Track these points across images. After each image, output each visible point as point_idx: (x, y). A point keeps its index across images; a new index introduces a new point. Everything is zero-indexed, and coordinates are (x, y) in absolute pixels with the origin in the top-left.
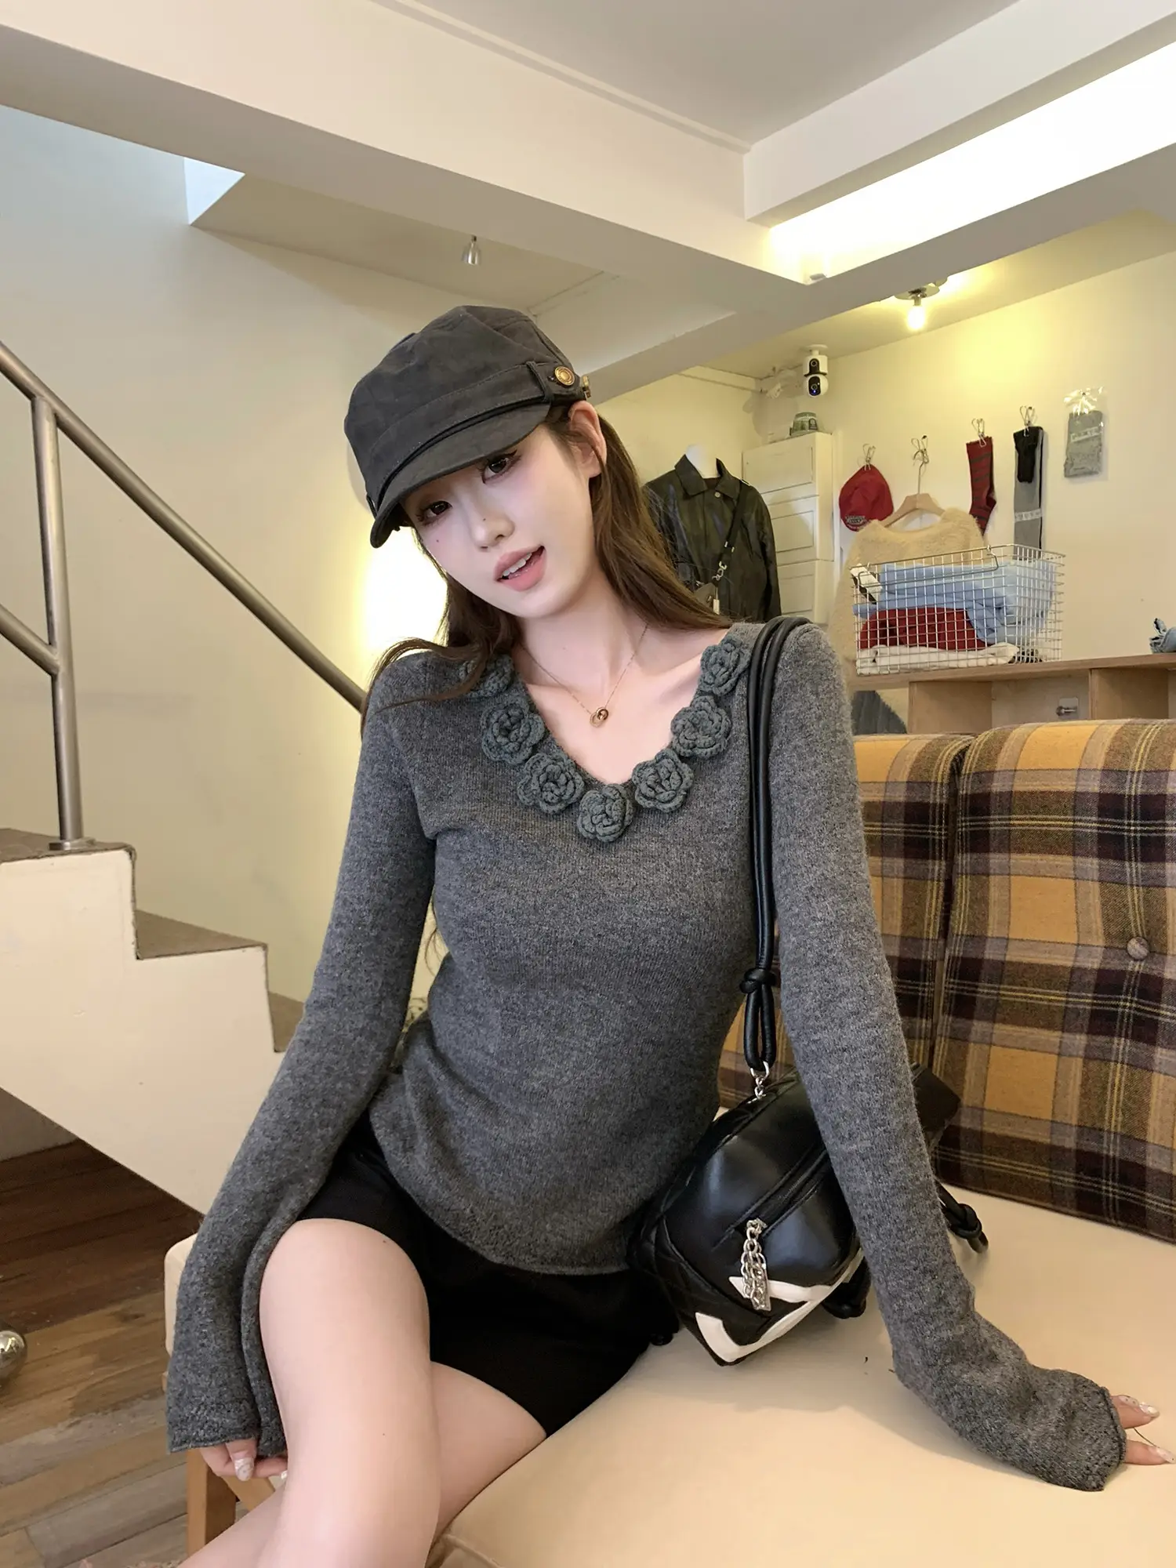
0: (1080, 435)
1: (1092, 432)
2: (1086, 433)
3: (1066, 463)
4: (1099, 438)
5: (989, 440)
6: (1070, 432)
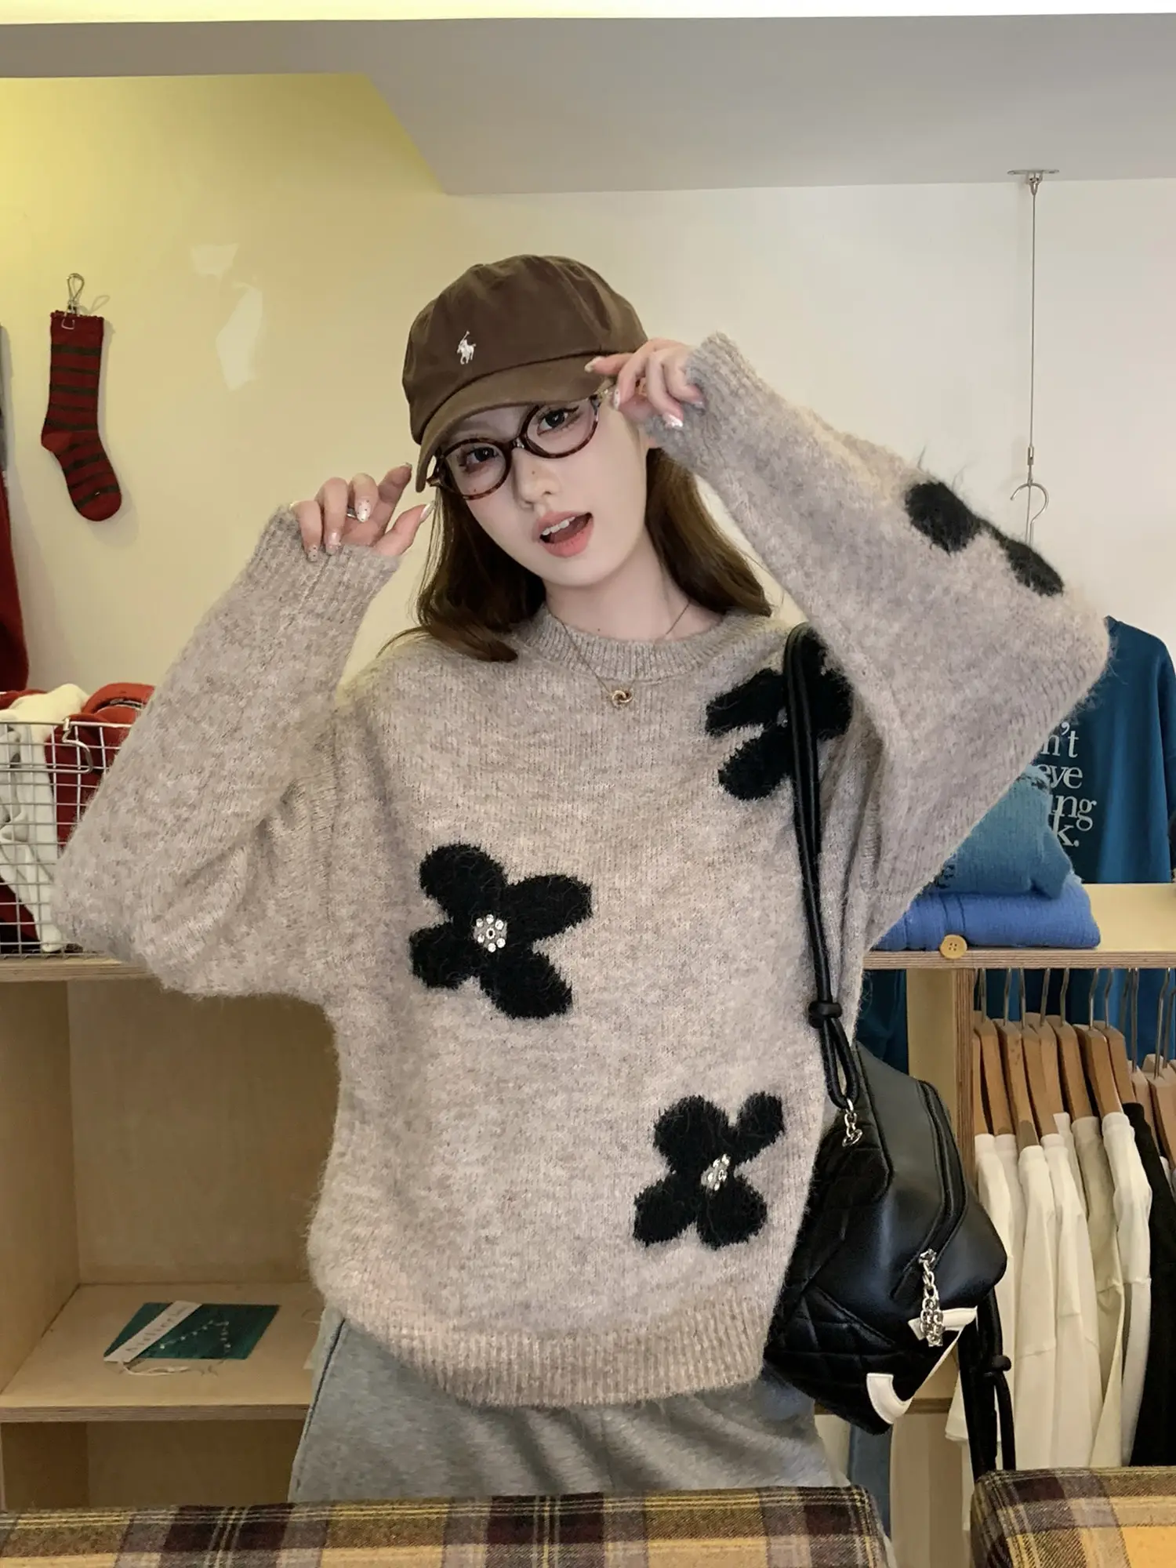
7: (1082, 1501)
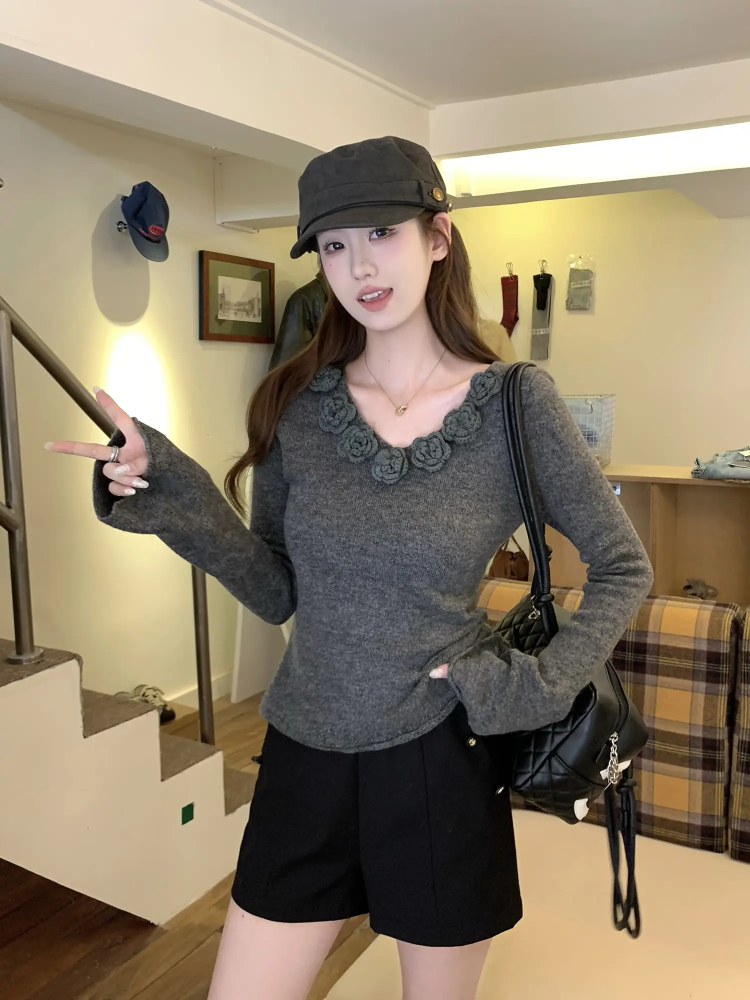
0: (577, 284)
1: (586, 283)
2: (581, 284)
3: (567, 301)
4: (589, 287)
5: (516, 277)
6: (570, 281)
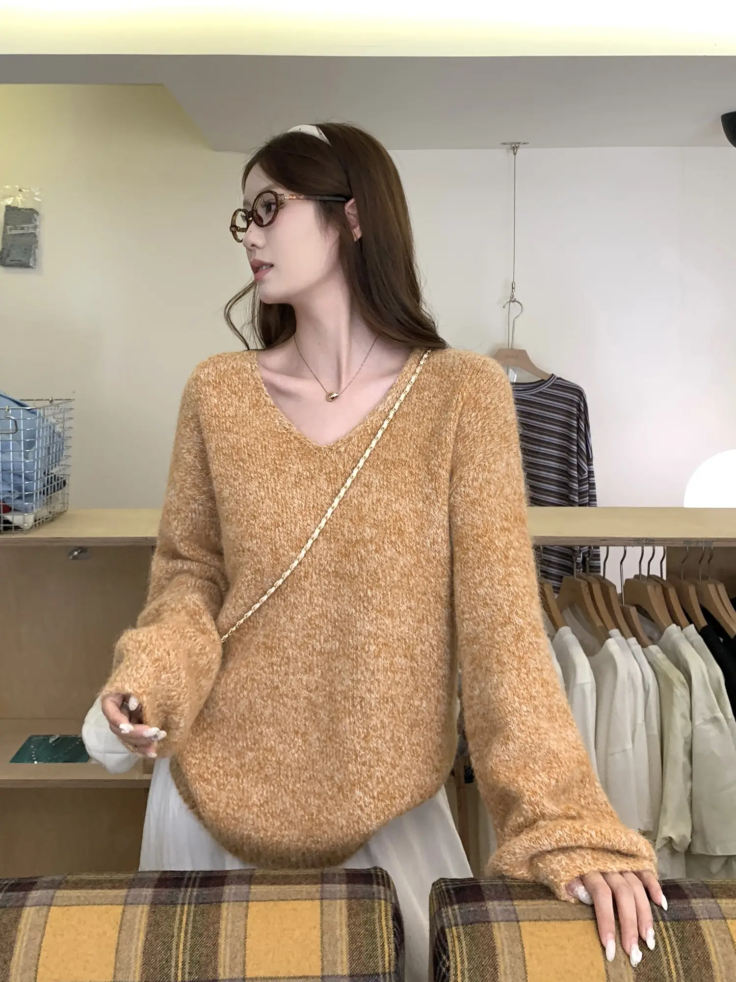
0: (16, 229)
1: (28, 229)
2: (22, 229)
3: (2, 253)
4: (34, 235)
6: (6, 224)
7: (496, 903)
